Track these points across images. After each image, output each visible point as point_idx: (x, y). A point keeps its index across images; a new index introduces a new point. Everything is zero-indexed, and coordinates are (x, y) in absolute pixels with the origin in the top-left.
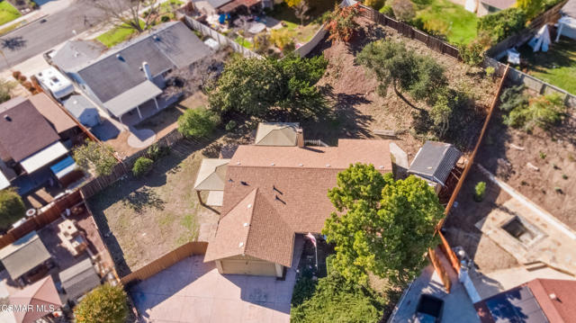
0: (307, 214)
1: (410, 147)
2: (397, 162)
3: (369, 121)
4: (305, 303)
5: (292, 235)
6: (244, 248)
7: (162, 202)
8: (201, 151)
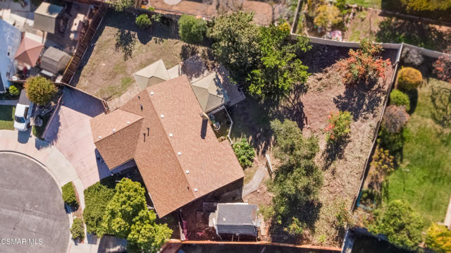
0: (146, 159)
6: (98, 140)
7: (130, 55)
8: (185, 43)
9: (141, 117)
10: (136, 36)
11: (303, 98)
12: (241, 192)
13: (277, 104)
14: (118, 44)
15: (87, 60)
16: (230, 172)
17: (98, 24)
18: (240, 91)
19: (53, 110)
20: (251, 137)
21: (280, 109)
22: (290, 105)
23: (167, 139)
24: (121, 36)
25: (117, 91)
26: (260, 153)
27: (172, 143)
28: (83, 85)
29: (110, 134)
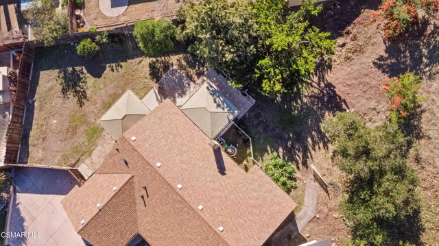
1: (326, 210)
3: (321, 145)
6: (81, 227)
7: (85, 97)
8: (151, 59)
9: (129, 176)
10: (85, 71)
11: (330, 77)
12: (295, 225)
13: (298, 95)
14: (63, 89)
15: (31, 124)
16: (276, 208)
17: (29, 72)
18: (245, 95)
19: (8, 203)
20: (281, 150)
21: (305, 100)
22: (316, 91)
23: (177, 194)
24: (65, 78)
25: (84, 149)
26: (300, 165)
28: (37, 158)
29: (94, 213)
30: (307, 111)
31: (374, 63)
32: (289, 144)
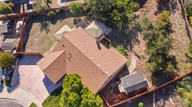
0: (73, 70)
1: (140, 65)
2: (129, 68)
3: (137, 43)
4: (54, 97)
5: (64, 73)
6: (44, 69)
7: (49, 31)
8: (74, 18)
9: (64, 50)
10: (50, 23)
13: (128, 27)
14: (41, 29)
15: (27, 41)
16: (121, 60)
18: (108, 28)
19: (14, 69)
20: (122, 45)
21: (130, 29)
22: (134, 26)
24: (42, 25)
25: (47, 48)
26: (129, 50)
27: (86, 55)
28: (28, 51)
29: (50, 64)
30: (131, 32)
31: (154, 14)
32: (125, 44)
